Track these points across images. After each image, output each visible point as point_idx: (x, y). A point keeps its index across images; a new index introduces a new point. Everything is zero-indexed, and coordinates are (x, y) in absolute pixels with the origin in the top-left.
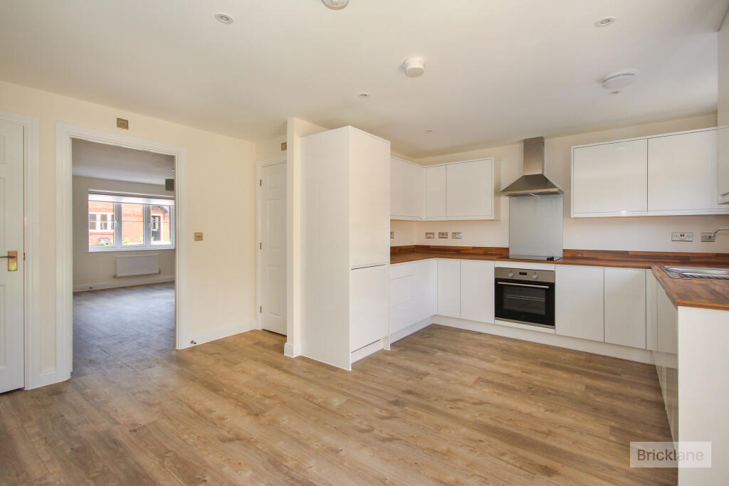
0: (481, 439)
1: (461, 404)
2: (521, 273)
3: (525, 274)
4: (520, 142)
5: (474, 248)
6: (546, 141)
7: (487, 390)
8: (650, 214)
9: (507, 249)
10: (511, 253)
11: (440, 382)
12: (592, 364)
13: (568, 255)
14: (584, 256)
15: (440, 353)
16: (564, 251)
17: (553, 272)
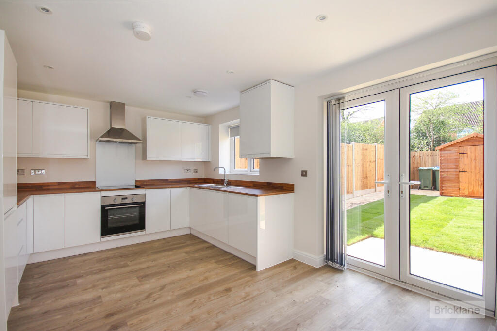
0: (193, 300)
1: (156, 295)
2: (123, 199)
3: (126, 198)
4: (108, 102)
5: (60, 183)
6: (126, 107)
7: (153, 280)
8: (182, 160)
9: (94, 183)
10: (97, 185)
11: (119, 295)
12: (171, 243)
13: (138, 184)
14: (148, 183)
15: (79, 281)
16: (136, 181)
17: (144, 195)
